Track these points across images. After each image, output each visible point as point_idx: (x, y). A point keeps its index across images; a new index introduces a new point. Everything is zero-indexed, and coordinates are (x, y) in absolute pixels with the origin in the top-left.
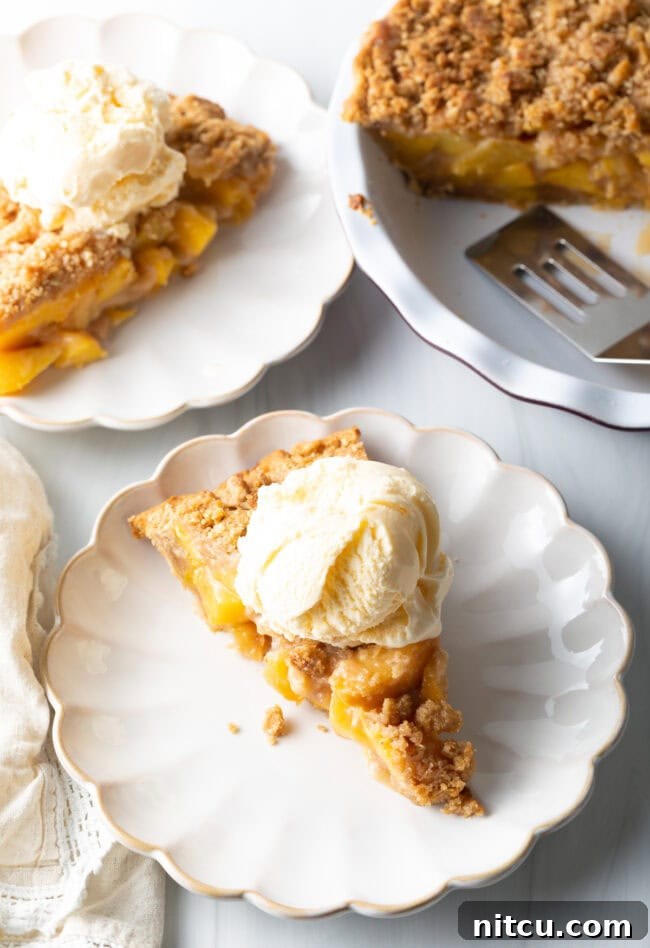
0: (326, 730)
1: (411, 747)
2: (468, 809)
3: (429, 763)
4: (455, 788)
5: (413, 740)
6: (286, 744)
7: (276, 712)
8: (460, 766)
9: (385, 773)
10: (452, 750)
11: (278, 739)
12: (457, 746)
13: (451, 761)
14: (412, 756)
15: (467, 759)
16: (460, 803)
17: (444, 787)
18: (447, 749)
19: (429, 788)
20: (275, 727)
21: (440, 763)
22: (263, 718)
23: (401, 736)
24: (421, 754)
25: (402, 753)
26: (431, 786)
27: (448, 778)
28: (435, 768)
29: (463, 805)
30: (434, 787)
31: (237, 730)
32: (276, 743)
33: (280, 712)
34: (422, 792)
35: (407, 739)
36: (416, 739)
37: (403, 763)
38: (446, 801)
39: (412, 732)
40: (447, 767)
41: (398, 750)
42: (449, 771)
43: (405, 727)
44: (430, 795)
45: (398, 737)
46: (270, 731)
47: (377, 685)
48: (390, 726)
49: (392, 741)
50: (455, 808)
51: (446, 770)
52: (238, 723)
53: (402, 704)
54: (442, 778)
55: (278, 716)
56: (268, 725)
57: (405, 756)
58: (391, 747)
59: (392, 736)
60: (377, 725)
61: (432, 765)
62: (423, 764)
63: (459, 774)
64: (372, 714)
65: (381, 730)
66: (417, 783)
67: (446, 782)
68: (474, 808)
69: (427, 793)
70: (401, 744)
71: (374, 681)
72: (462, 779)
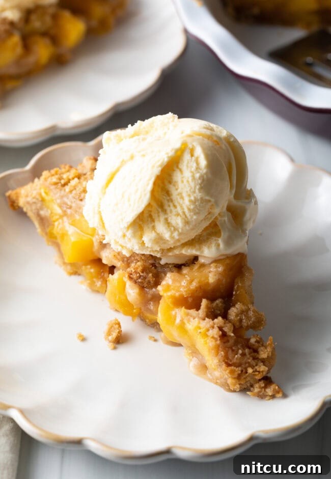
0: (155, 340)
1: (224, 335)
2: (269, 391)
3: (239, 349)
4: (259, 372)
5: (226, 329)
6: (123, 350)
7: (116, 324)
8: (264, 354)
9: (203, 368)
10: (257, 342)
11: (117, 346)
12: (261, 339)
13: (256, 351)
14: (224, 343)
15: (269, 349)
16: (263, 385)
17: (250, 370)
18: (253, 341)
19: (238, 370)
20: (114, 335)
21: (247, 351)
22: (105, 328)
23: (215, 326)
24: (232, 342)
25: (216, 340)
26: (240, 369)
27: (253, 363)
28: (243, 355)
29: (265, 387)
30: (242, 371)
31: (84, 339)
32: (115, 348)
33: (119, 324)
34: (232, 372)
35: (220, 328)
36: (228, 329)
37: (217, 348)
38: (252, 386)
39: (225, 323)
40: (253, 354)
41: (213, 337)
42: (254, 358)
43: (219, 320)
44: (239, 377)
45: (213, 327)
46: (110, 338)
47: (196, 287)
48: (207, 319)
49: (208, 330)
50: (259, 390)
51: (252, 356)
52: (85, 334)
53: (217, 304)
54: (249, 363)
55: (117, 326)
56: (109, 333)
57: (218, 342)
58: (207, 336)
59: (208, 326)
60: (196, 319)
61: (240, 352)
62: (233, 350)
63: (263, 361)
64: (193, 312)
65: (199, 323)
66: (228, 365)
67: (253, 367)
68: (274, 390)
69: (236, 375)
70: (215, 332)
71: (194, 285)
72: (264, 365)
